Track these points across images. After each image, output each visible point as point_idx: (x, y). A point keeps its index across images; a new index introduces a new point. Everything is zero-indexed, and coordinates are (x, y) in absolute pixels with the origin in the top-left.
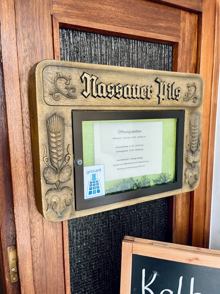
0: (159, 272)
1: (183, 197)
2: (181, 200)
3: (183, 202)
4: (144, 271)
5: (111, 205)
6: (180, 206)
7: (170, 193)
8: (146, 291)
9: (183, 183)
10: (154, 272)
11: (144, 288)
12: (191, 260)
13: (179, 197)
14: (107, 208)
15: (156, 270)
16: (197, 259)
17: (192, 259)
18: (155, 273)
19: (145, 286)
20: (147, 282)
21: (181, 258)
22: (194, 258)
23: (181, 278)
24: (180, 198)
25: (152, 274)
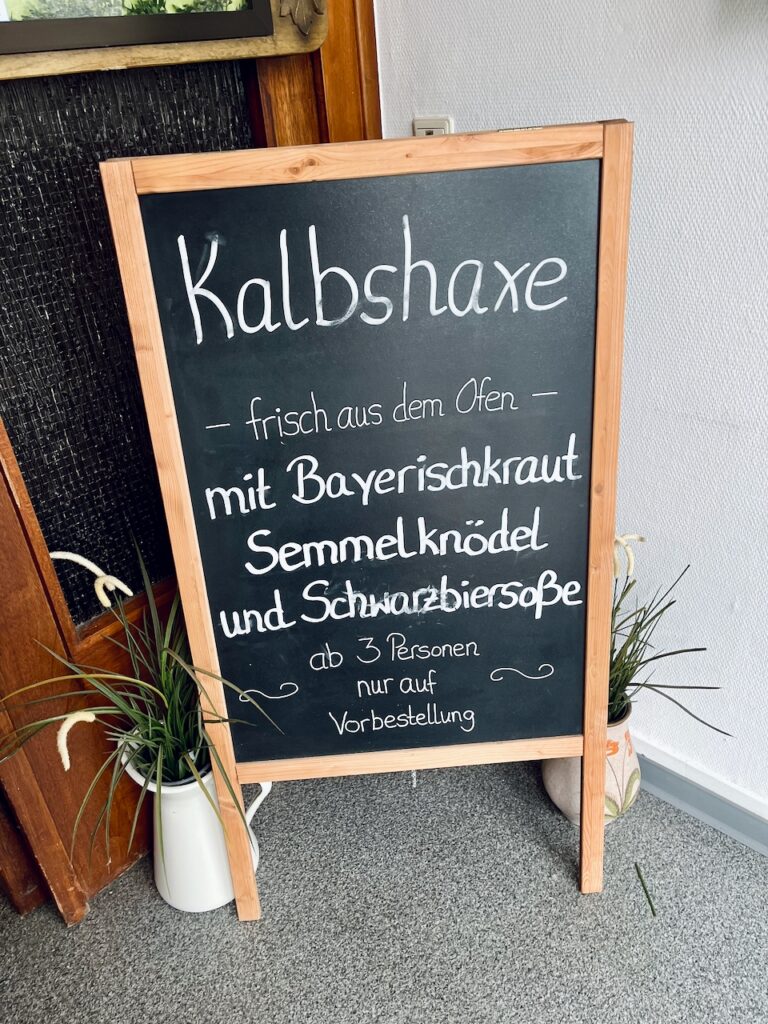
0: (223, 234)
1: (292, 101)
2: (289, 111)
3: (294, 117)
4: (181, 240)
5: (40, 57)
6: (288, 132)
7: (238, 45)
8: (199, 298)
9: (276, 19)
10: (209, 237)
11: (193, 291)
12: (296, 170)
13: (281, 99)
14: (28, 65)
15: (211, 230)
16: (312, 163)
17: (299, 165)
18: (213, 239)
19: (194, 285)
20: (198, 273)
21: (273, 170)
22: (305, 161)
23: (284, 233)
24: (283, 104)
25: (206, 246)
